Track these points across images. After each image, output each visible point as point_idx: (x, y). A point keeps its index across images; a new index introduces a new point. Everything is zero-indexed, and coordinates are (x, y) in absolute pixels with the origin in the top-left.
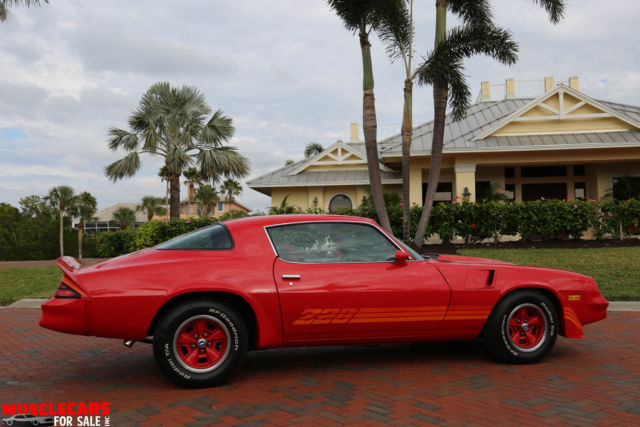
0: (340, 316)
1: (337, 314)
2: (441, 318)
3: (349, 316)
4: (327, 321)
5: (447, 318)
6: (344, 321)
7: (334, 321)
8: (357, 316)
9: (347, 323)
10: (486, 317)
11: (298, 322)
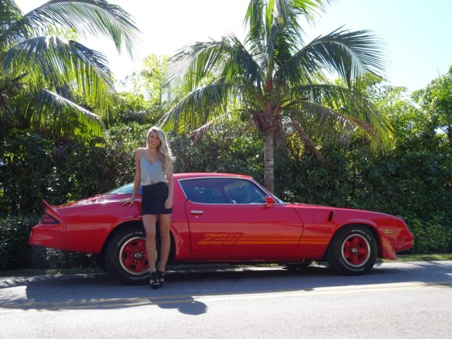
0: (229, 239)
1: (227, 238)
2: (297, 243)
3: (235, 239)
4: (220, 243)
5: (301, 242)
6: (232, 243)
7: (225, 243)
8: (241, 239)
9: (234, 244)
10: (328, 243)
11: (201, 243)
